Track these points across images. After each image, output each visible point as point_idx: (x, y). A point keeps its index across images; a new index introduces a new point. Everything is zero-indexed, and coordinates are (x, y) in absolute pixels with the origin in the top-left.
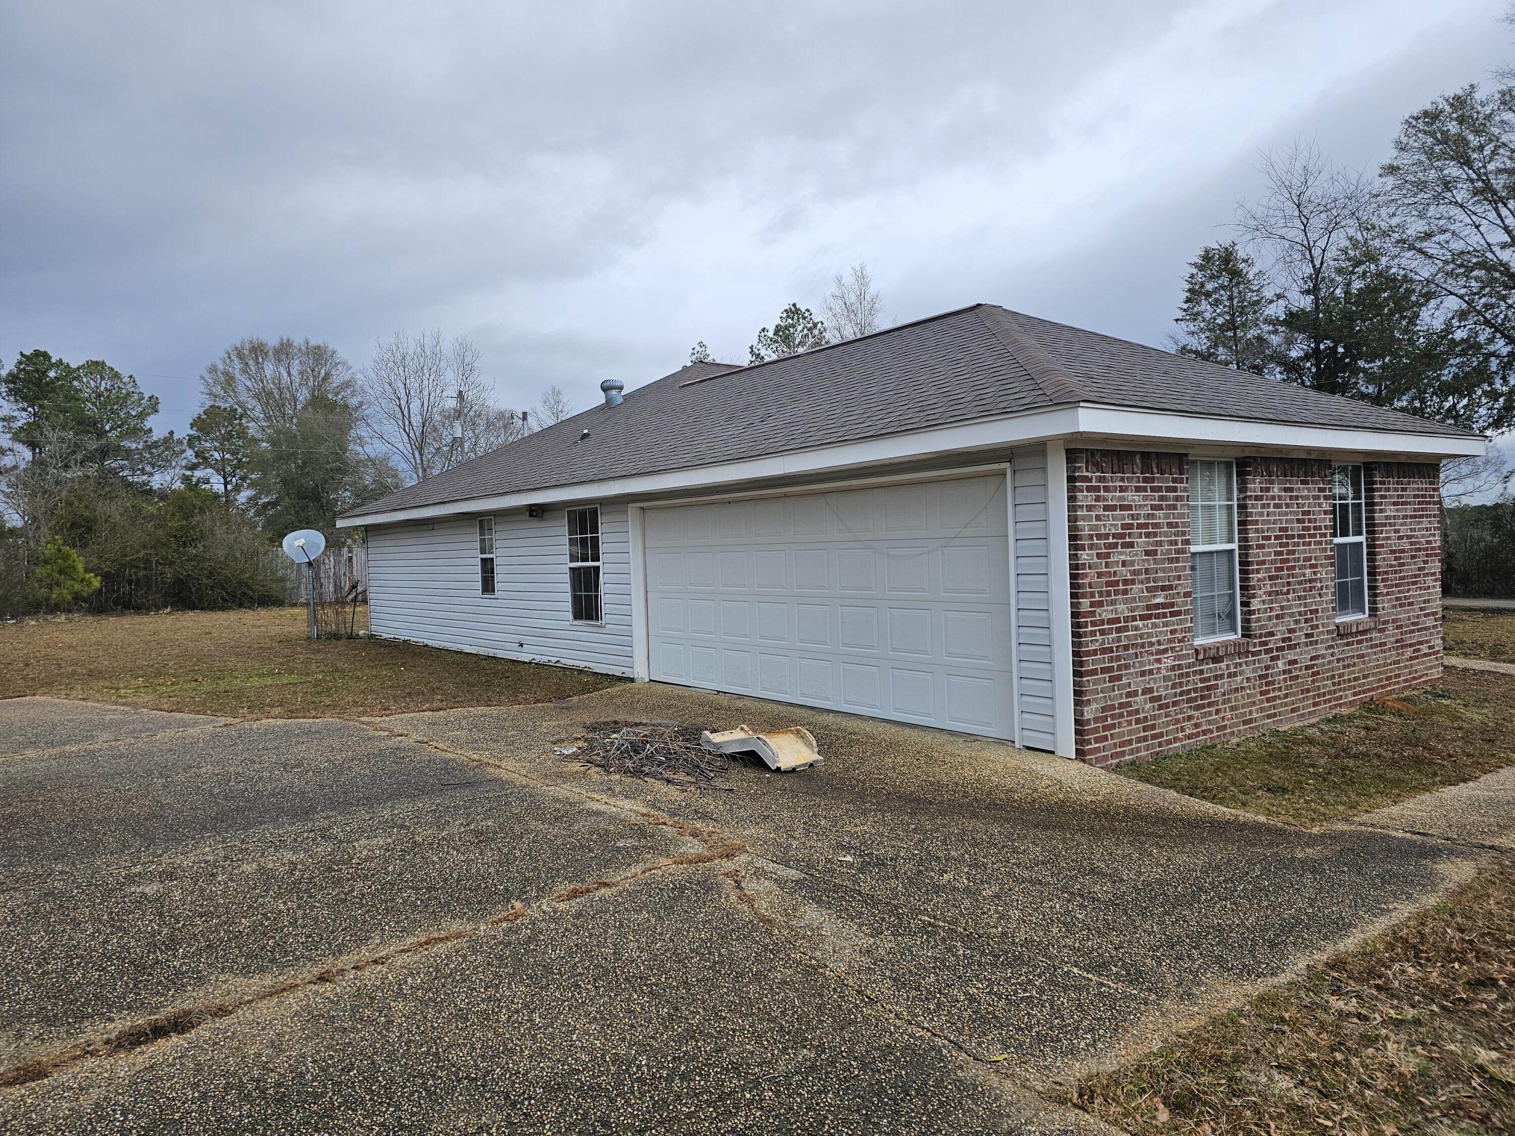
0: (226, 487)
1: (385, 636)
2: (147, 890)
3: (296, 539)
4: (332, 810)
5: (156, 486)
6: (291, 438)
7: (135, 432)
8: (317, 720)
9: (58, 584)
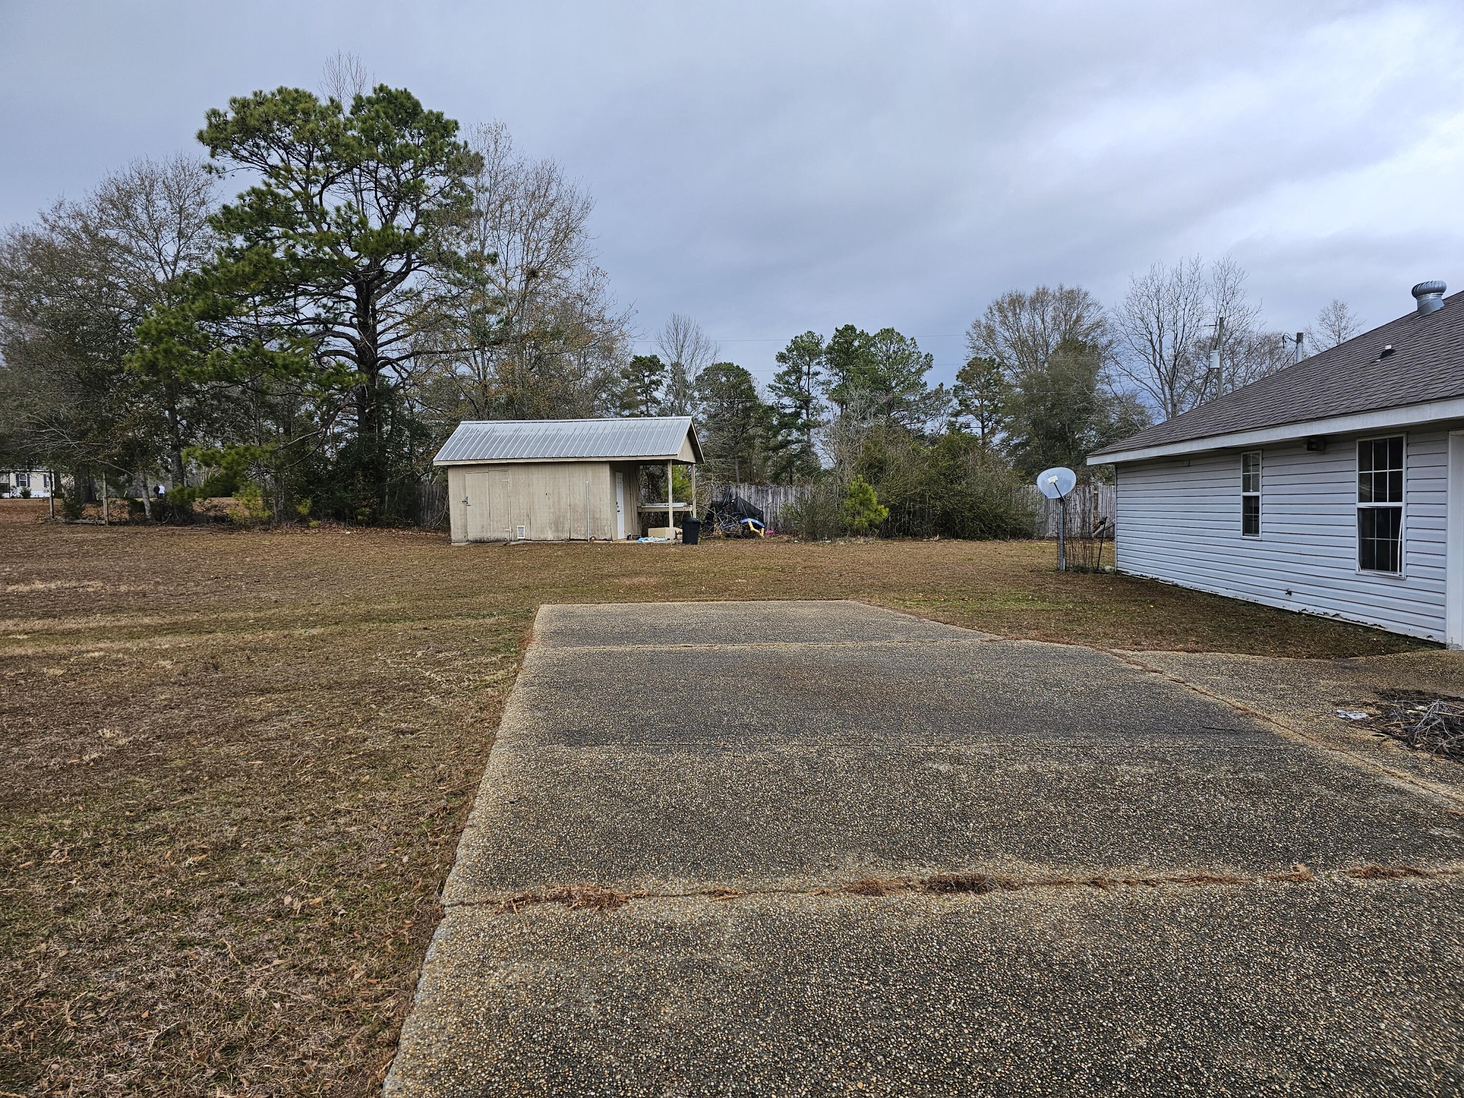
0: (983, 431)
1: (1131, 572)
2: (941, 768)
3: (1049, 476)
4: (1092, 731)
5: (927, 431)
6: (1042, 381)
7: (915, 386)
8: (1071, 647)
9: (859, 513)
